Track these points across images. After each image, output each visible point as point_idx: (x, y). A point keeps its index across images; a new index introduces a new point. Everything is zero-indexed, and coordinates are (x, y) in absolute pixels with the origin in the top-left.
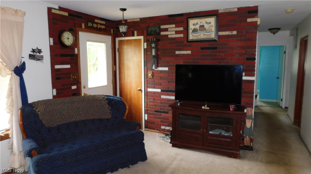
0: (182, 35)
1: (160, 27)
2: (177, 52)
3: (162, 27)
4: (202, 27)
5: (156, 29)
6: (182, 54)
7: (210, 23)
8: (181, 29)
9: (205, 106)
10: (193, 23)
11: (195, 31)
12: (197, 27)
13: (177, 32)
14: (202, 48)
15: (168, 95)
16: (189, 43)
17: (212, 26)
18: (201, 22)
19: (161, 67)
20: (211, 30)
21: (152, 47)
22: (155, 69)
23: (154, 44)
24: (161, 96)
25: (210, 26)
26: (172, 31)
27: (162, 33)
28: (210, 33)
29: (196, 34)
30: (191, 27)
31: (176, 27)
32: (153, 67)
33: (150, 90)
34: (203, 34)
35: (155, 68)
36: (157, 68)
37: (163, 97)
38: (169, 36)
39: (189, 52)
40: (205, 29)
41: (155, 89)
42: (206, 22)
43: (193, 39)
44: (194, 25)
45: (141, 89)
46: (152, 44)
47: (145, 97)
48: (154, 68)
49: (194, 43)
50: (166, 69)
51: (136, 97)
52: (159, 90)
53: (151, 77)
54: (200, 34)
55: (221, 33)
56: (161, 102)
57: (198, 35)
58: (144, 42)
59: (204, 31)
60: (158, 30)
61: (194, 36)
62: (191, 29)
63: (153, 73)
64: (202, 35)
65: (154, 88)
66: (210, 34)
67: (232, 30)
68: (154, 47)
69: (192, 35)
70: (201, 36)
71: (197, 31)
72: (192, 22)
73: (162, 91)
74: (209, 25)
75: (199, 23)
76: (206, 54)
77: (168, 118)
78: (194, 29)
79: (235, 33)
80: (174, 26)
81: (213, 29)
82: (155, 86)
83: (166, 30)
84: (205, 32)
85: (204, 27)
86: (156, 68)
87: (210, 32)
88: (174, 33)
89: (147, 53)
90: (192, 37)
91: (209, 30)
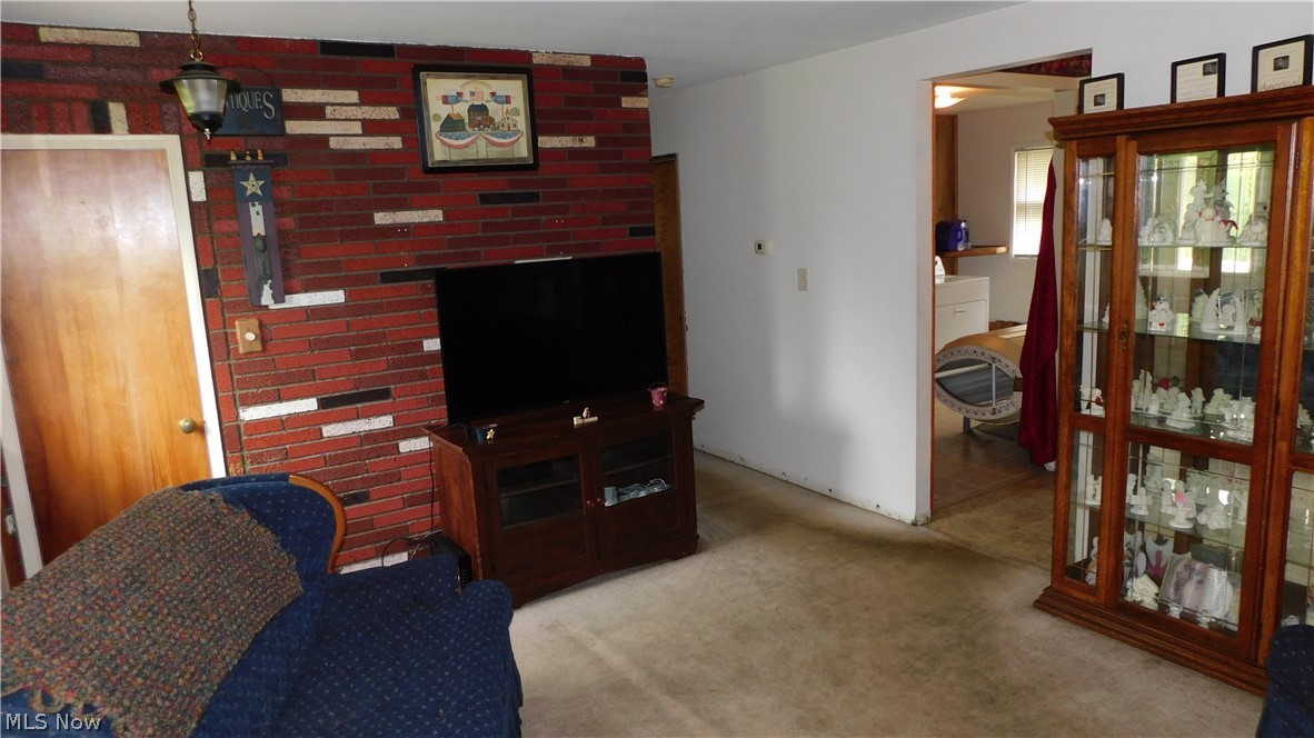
0: (396, 142)
1: (279, 96)
2: (381, 218)
3: (290, 95)
4: (478, 110)
5: (261, 103)
6: (403, 226)
7: (508, 100)
8: (390, 113)
9: (584, 415)
10: (442, 94)
11: (451, 125)
12: (461, 109)
13: (371, 128)
14: (485, 199)
15: (358, 416)
16: (430, 178)
17: (516, 112)
18: (472, 94)
19: (306, 291)
20: (515, 126)
21: (249, 193)
22: (273, 306)
23: (257, 179)
24: (321, 430)
25: (507, 112)
26: (346, 120)
27: (295, 127)
28: (511, 140)
29: (456, 139)
30: (437, 110)
31: (364, 101)
32: (261, 295)
33: (250, 414)
34: (487, 139)
35: (276, 302)
36: (284, 302)
37: (331, 431)
38: (334, 143)
39: (436, 215)
40: (492, 120)
41: (284, 404)
42: (493, 94)
43: (447, 158)
44: (446, 100)
45: (197, 421)
46: (247, 180)
47: (228, 455)
48: (267, 298)
49: (450, 178)
50: (336, 297)
51: (167, 470)
52: (309, 405)
53: (258, 347)
54: (473, 142)
55: (546, 142)
56: (325, 457)
57: (466, 146)
58: (188, 168)
59: (490, 130)
60: (269, 108)
61: (450, 146)
62: (437, 117)
63: (261, 325)
64: (482, 143)
65: (279, 398)
66: (513, 143)
67: (580, 132)
68: (259, 192)
69: (443, 143)
70: (479, 147)
71: (464, 129)
72: (437, 89)
73: (323, 404)
74: (505, 106)
75: (467, 96)
76: (501, 220)
77: (372, 520)
78: (449, 117)
79: (590, 142)
80: (353, 96)
81: (522, 123)
82: (281, 387)
83: (315, 112)
84: (492, 135)
85: (487, 114)
86: (278, 298)
87: (511, 137)
88: (357, 128)
89: (210, 227)
90: (441, 150)
91: (506, 126)
